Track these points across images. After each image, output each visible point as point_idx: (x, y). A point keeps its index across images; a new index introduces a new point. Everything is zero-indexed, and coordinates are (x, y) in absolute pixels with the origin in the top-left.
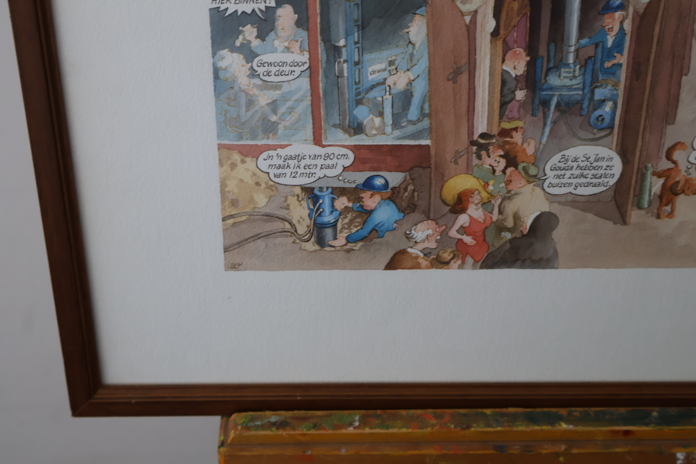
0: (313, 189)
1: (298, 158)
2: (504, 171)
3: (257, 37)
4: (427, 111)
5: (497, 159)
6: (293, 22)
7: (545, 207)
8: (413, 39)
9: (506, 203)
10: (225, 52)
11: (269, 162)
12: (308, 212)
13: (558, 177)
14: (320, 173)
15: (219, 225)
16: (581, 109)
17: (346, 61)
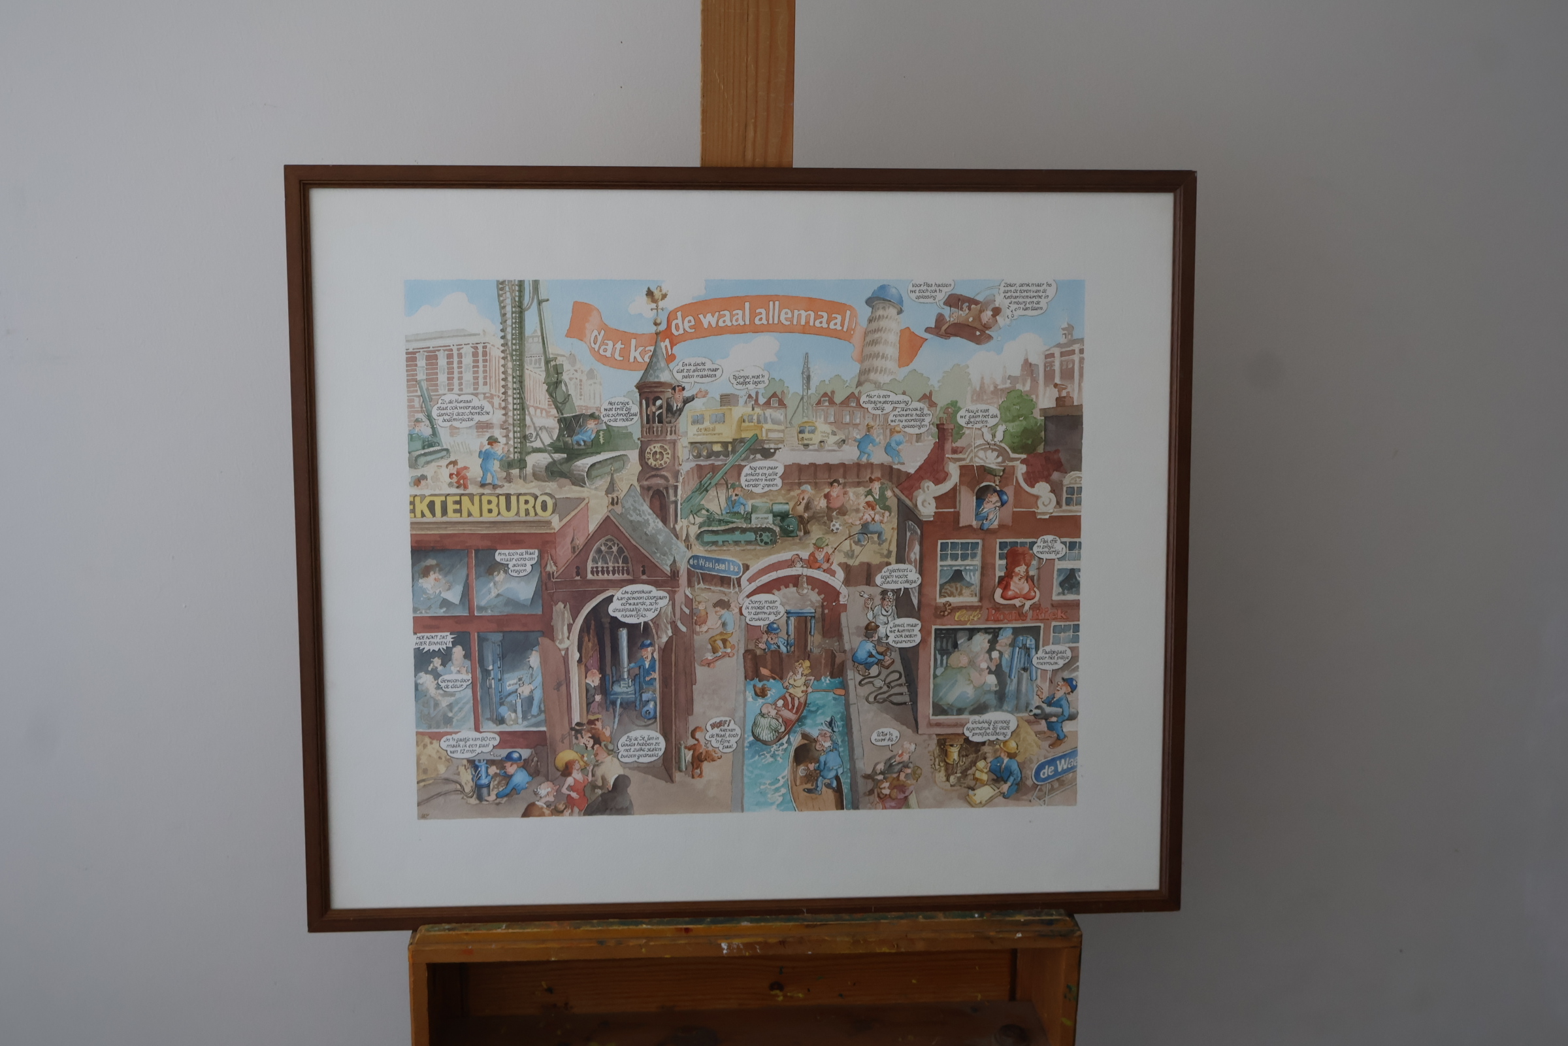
0: (475, 761)
1: (466, 740)
2: (593, 747)
3: (441, 665)
4: (543, 709)
5: (588, 739)
6: (462, 656)
7: (621, 772)
8: (532, 665)
9: (595, 769)
10: (422, 674)
11: (447, 743)
12: (471, 777)
13: (627, 751)
14: (479, 750)
15: (415, 786)
16: (636, 706)
17: (493, 679)
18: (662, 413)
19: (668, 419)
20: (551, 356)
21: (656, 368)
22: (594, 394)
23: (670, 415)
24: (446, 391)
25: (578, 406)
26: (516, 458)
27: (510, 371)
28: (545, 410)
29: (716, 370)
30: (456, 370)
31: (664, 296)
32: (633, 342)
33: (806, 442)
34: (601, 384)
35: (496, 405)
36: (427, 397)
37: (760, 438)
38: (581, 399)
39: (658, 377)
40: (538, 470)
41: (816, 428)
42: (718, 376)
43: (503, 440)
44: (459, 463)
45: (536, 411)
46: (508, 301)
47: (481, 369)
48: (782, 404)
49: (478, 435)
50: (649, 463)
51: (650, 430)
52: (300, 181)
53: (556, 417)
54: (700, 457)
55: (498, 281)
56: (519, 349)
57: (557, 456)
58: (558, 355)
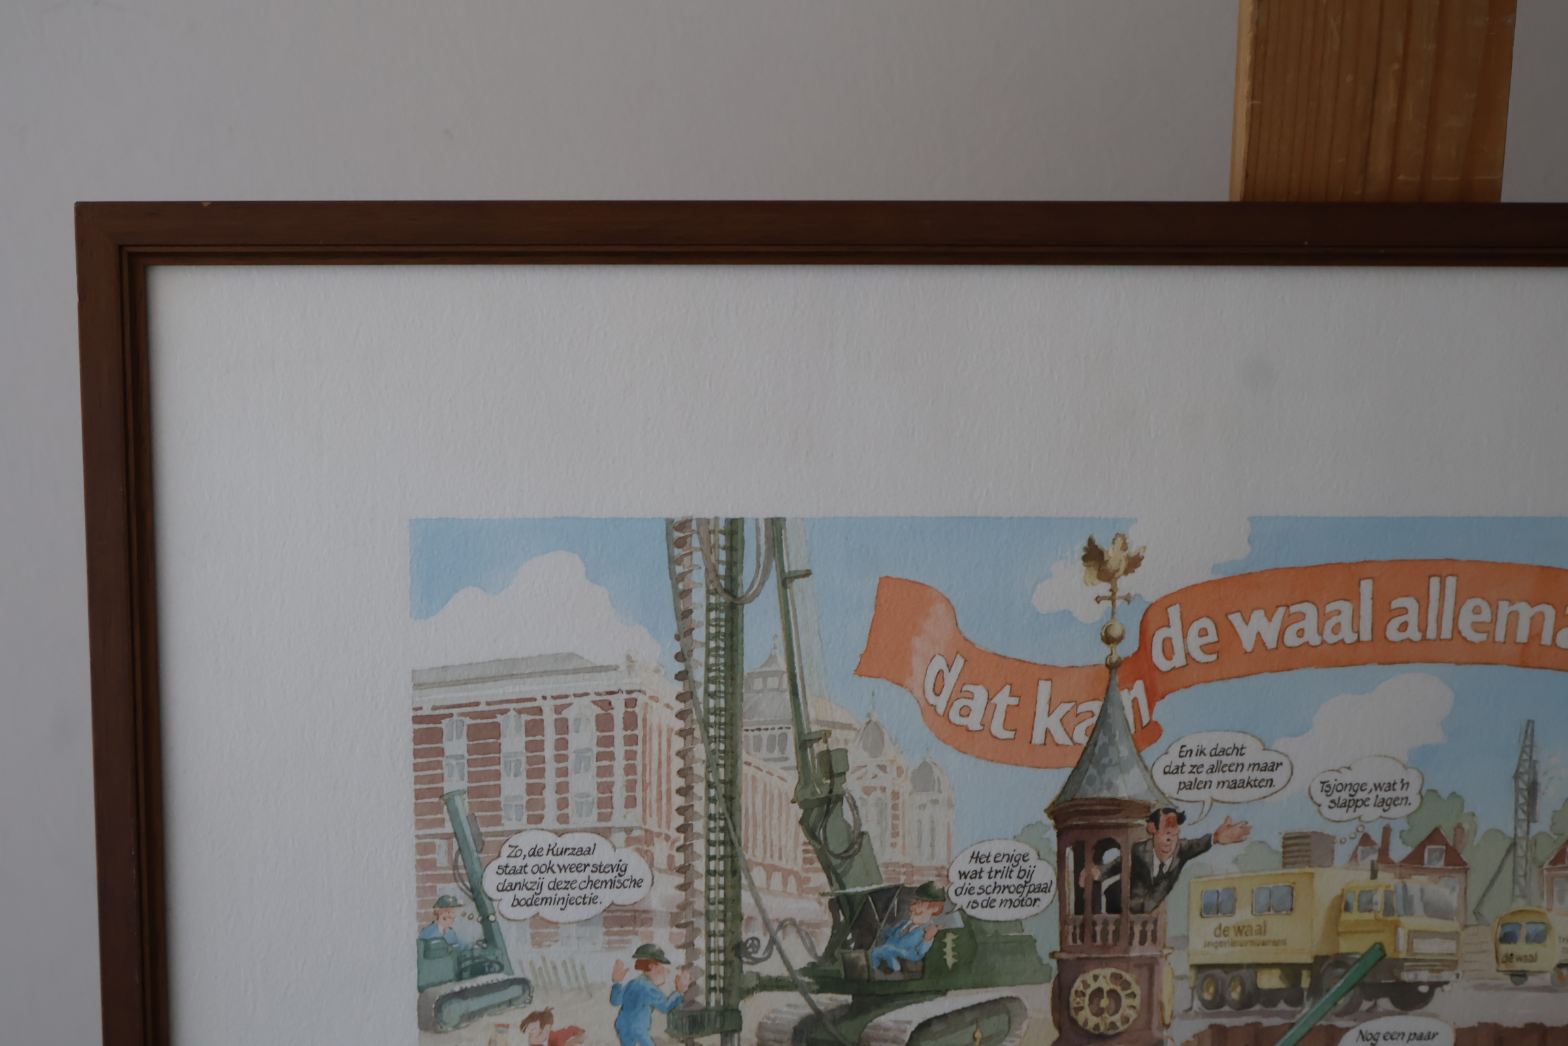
18: (1118, 884)
19: (1136, 902)
20: (815, 728)
21: (1105, 761)
22: (933, 830)
23: (1140, 891)
24: (523, 823)
25: (887, 865)
26: (713, 1004)
27: (699, 769)
28: (796, 874)
29: (1274, 766)
30: (550, 767)
31: (1134, 563)
32: (1044, 688)
33: (1519, 966)
34: (950, 805)
35: (661, 860)
36: (470, 839)
37: (1390, 953)
38: (893, 845)
39: (1110, 785)
40: (772, 1036)
41: (1548, 928)
42: (1278, 783)
43: (677, 957)
44: (556, 1019)
45: (769, 878)
46: (698, 577)
47: (619, 764)
48: (1455, 861)
49: (609, 943)
50: (1081, 1017)
51: (1085, 931)
52: (121, 247)
53: (824, 895)
54: (1220, 1006)
55: (669, 522)
56: (725, 710)
57: (827, 1001)
58: (834, 725)
